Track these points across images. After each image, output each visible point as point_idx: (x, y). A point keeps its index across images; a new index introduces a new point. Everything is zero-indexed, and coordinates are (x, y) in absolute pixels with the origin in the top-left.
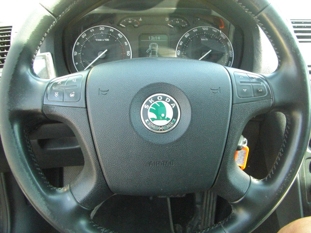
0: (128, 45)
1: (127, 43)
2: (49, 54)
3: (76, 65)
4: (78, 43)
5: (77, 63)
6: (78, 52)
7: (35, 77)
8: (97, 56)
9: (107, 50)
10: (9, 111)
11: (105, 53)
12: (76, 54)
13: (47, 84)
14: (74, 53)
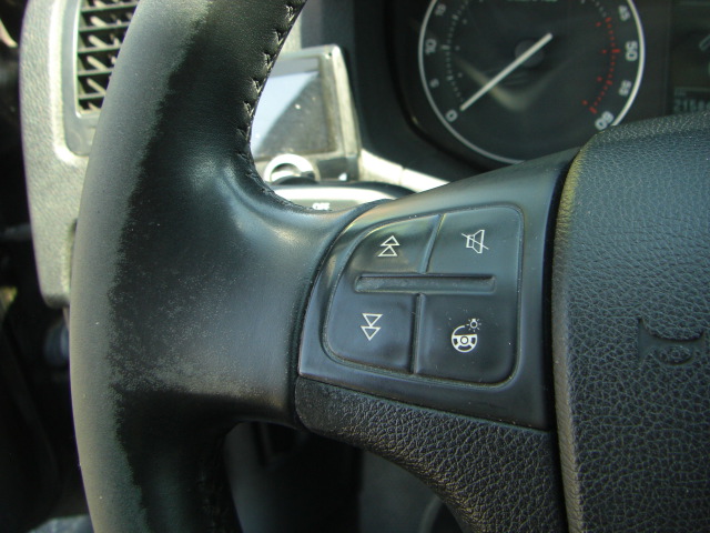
0: (632, 19)
1: (629, 10)
2: (336, 52)
3: (432, 90)
4: (442, 9)
5: (435, 83)
6: (441, 41)
7: (262, 207)
8: (513, 58)
9: (547, 38)
10: (119, 397)
11: (544, 48)
12: (431, 49)
13: (324, 241)
14: (426, 45)
